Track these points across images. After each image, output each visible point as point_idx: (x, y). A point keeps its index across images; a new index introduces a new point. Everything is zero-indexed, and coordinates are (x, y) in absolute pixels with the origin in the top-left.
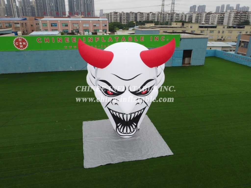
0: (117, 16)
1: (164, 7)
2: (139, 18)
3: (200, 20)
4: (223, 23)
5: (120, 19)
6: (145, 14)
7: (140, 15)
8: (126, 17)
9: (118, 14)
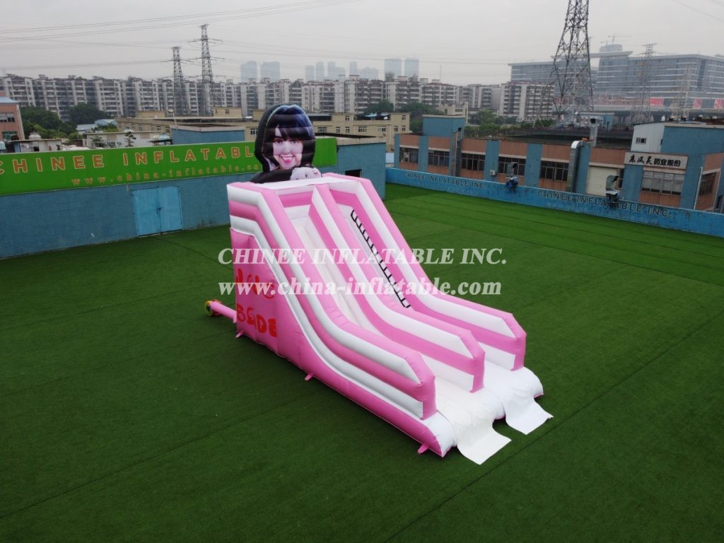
0: (24, 88)
1: (179, 64)
2: (102, 94)
3: (278, 99)
4: (333, 108)
5: (36, 98)
6: (119, 85)
7: (103, 87)
8: (56, 92)
9: (28, 83)
